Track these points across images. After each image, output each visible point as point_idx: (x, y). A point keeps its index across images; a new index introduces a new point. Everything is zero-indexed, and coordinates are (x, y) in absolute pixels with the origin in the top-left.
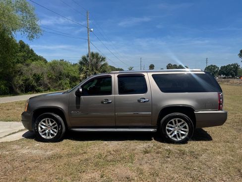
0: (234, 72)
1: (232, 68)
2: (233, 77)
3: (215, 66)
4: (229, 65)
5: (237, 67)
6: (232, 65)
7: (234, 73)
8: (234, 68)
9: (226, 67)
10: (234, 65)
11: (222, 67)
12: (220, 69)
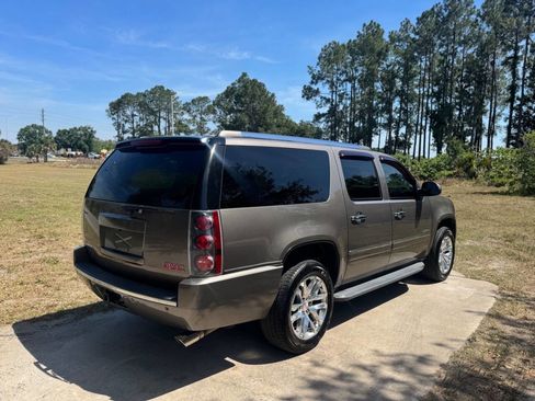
0: (87, 143)
1: (81, 135)
4: (75, 128)
5: (91, 134)
6: (82, 129)
7: (86, 146)
8: (85, 134)
9: (69, 132)
10: (85, 129)
11: (60, 133)
12: (54, 135)
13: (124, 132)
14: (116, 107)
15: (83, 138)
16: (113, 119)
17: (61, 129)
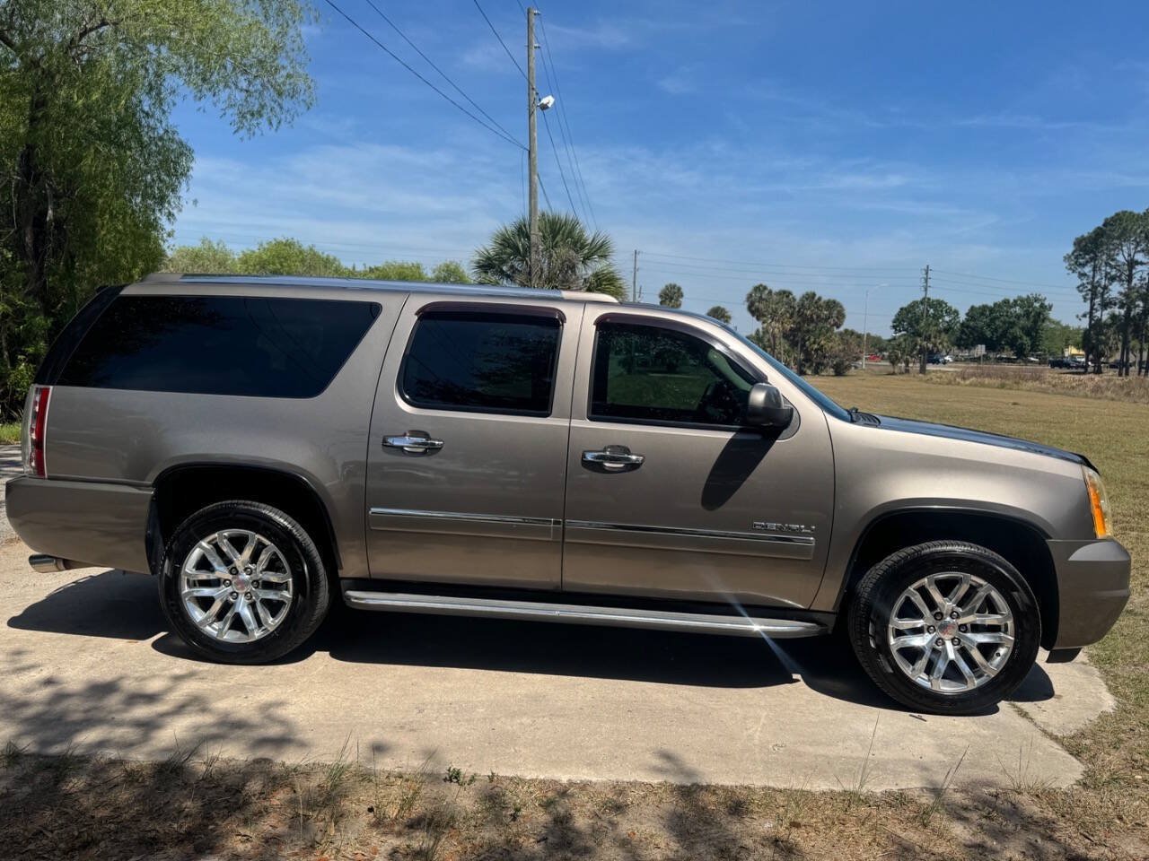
0: (1028, 334)
1: (1018, 317)
2: (1021, 354)
3: (940, 303)
4: (1006, 302)
5: (1039, 314)
6: (1021, 302)
7: (1026, 340)
8: (1027, 314)
9: (992, 310)
10: (1026, 303)
11: (974, 313)
12: (962, 317)
13: (1105, 305)
14: (1090, 248)
15: (1023, 322)
16: (1082, 275)
17: (977, 304)
